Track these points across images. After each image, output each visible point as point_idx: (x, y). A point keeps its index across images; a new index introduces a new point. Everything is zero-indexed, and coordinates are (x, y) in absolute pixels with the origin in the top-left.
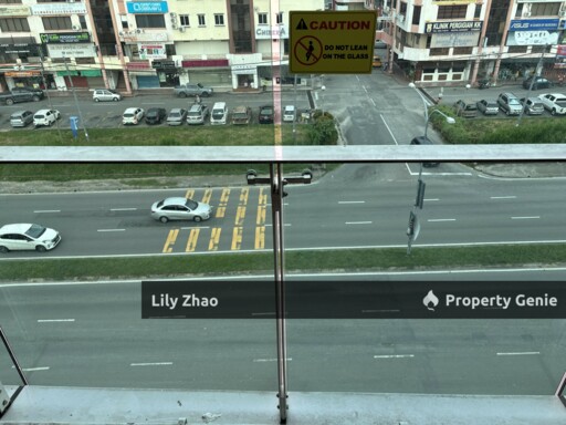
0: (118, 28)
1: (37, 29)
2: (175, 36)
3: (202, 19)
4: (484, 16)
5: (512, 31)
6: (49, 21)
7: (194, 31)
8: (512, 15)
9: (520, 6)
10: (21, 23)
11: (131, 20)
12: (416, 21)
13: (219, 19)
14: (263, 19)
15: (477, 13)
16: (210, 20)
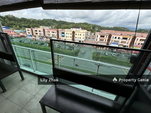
0: (59, 37)
1: (51, 36)
2: (65, 38)
3: (69, 37)
4: (106, 41)
5: (111, 44)
6: (52, 35)
7: (68, 38)
8: (111, 41)
9: (112, 41)
10: (50, 35)
11: (61, 36)
12: (97, 41)
13: (71, 37)
14: (76, 38)
15: (105, 41)
16: (70, 37)
